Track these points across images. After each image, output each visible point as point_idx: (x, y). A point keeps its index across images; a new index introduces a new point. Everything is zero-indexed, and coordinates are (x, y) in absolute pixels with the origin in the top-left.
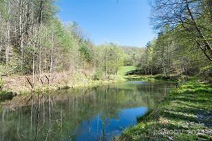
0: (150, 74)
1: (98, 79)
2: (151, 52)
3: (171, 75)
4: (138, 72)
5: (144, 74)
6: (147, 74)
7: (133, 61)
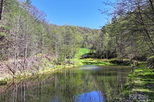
0: (106, 58)
1: (60, 64)
2: (107, 38)
3: (124, 60)
4: (93, 55)
5: (99, 58)
6: (103, 58)
7: (86, 43)
